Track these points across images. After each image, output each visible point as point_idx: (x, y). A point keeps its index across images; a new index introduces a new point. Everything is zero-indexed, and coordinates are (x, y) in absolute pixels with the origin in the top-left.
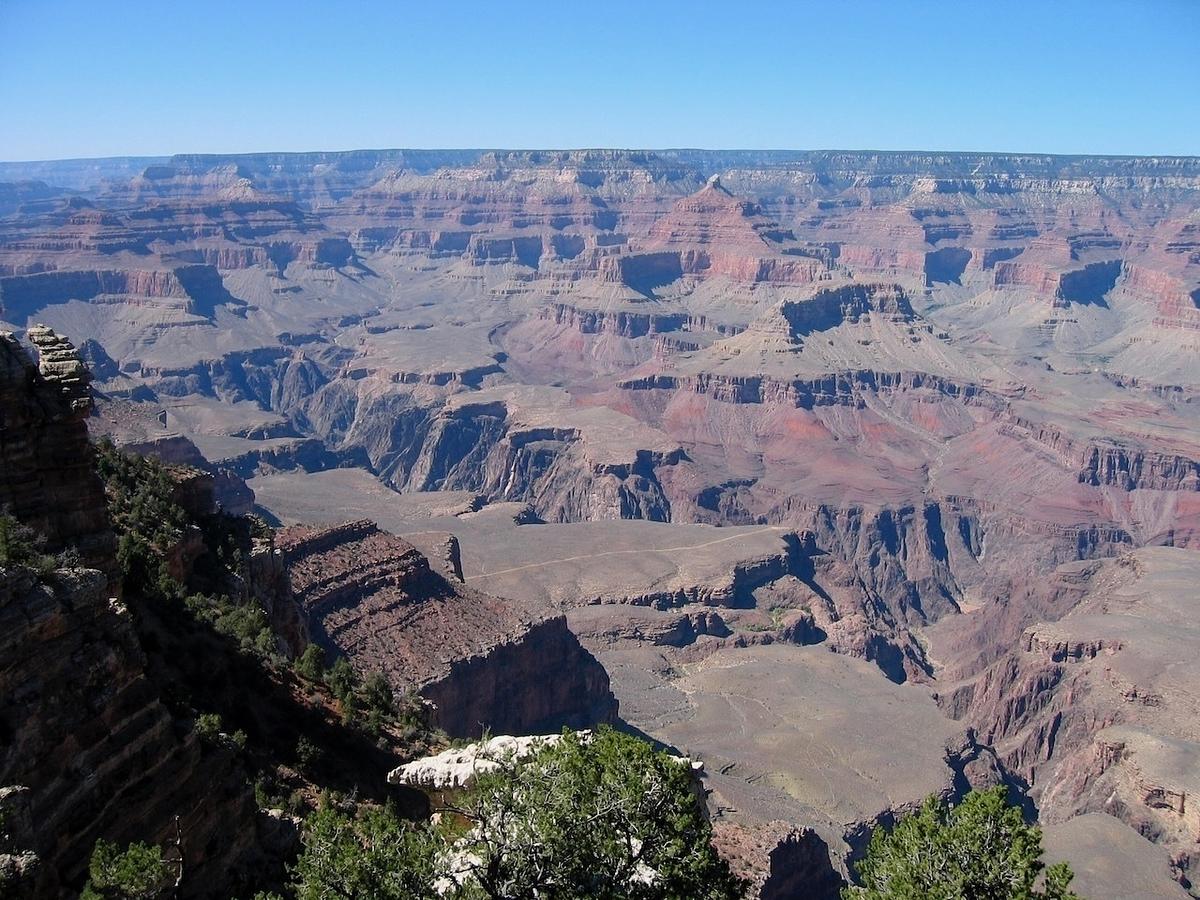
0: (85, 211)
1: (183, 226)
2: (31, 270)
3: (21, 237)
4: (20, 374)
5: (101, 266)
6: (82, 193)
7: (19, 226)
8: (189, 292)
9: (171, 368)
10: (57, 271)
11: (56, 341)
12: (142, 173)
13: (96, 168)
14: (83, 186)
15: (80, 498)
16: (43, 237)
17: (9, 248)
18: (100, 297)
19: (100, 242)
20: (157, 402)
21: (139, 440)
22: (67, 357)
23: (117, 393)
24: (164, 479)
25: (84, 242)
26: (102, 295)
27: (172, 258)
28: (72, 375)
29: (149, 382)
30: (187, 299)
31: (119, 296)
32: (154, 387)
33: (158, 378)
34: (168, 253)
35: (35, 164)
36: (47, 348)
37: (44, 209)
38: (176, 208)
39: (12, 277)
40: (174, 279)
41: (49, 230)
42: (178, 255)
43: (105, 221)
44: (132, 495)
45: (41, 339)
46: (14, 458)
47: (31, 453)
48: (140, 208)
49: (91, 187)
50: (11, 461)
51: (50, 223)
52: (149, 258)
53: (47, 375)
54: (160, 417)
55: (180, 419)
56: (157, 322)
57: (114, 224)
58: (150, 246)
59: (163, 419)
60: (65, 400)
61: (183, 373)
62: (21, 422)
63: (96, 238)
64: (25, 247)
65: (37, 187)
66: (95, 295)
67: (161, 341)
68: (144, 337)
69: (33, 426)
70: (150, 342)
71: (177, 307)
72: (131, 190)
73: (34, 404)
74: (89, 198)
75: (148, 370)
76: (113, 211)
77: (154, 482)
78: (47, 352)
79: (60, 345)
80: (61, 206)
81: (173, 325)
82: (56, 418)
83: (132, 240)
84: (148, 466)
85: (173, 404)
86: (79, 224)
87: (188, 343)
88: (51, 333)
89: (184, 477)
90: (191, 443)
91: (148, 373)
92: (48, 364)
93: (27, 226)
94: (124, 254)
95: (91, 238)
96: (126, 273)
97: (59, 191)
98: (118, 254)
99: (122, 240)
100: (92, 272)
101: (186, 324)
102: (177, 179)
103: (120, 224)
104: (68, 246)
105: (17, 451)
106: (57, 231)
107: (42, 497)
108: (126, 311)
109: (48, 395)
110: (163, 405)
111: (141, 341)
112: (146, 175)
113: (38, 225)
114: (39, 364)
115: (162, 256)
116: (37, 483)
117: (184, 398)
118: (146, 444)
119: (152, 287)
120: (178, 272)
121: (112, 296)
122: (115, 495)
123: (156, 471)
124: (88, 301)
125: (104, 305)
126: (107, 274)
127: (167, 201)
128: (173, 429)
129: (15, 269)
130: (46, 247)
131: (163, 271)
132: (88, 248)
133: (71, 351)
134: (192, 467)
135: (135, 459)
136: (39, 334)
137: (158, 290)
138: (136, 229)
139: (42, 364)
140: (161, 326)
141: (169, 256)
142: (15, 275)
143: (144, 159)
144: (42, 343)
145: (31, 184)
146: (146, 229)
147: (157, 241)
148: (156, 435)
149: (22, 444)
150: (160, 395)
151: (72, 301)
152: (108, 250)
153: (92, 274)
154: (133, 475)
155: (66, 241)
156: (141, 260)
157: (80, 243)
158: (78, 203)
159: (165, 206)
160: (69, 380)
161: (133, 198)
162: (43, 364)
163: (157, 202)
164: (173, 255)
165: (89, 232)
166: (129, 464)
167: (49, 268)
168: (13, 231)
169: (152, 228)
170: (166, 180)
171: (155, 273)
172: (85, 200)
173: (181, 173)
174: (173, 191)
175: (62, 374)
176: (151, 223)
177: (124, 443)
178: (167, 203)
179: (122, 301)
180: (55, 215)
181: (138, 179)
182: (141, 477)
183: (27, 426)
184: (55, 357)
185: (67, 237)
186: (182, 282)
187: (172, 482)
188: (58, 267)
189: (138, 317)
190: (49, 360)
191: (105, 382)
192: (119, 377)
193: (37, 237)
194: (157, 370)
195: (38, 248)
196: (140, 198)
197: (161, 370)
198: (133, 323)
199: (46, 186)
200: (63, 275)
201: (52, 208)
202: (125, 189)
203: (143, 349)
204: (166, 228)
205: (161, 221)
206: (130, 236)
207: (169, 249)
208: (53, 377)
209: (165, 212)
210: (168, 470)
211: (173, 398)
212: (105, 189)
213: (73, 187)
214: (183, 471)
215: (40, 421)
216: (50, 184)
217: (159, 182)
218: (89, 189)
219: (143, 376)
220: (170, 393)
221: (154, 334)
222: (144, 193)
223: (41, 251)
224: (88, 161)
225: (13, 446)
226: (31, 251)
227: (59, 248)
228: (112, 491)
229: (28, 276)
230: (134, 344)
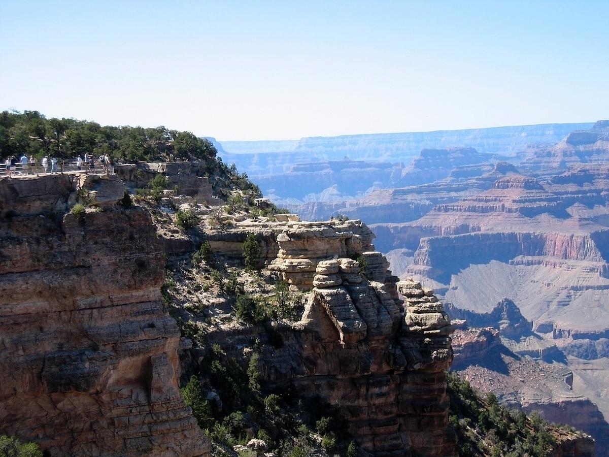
0: (510, 176)
1: (601, 191)
2: (457, 231)
3: (451, 200)
4: (387, 324)
5: (521, 228)
6: (508, 158)
7: (449, 190)
8: (604, 256)
9: (583, 330)
10: (480, 233)
11: (422, 295)
12: (566, 139)
13: (523, 134)
14: (510, 152)
15: (434, 446)
16: (470, 200)
17: (439, 210)
18: (519, 258)
19: (522, 205)
20: (566, 364)
21: (545, 400)
22: (431, 310)
23: (528, 353)
24: (543, 438)
25: (507, 205)
26: (520, 256)
27: (590, 222)
28: (434, 327)
29: (560, 343)
30: (602, 263)
31: (536, 258)
32: (565, 348)
33: (570, 341)
34: (586, 217)
35: (467, 132)
36: (414, 300)
37: (473, 173)
38: (596, 172)
39: (439, 237)
40: (591, 243)
41: (475, 194)
42: (596, 220)
43: (528, 185)
44: (508, 451)
45: (408, 291)
46: (377, 402)
47: (392, 398)
48: (562, 173)
49: (517, 153)
50: (374, 405)
51: (477, 187)
52: (567, 222)
53: (411, 325)
54: (567, 379)
55: (587, 381)
56: (572, 285)
57: (536, 188)
58: (569, 210)
59: (570, 381)
60: (425, 351)
61: (594, 336)
62: (385, 368)
63: (519, 201)
64: (454, 210)
65: (468, 153)
66: (515, 256)
67: (575, 303)
68: (558, 299)
69: (395, 373)
70: (564, 304)
71: (592, 270)
72: (554, 155)
73: (398, 352)
74: (516, 164)
75: (560, 331)
76: (536, 176)
77: (534, 440)
78: (413, 304)
79: (425, 297)
80: (489, 171)
81: (588, 288)
82: (417, 367)
83: (552, 204)
84: (529, 424)
85: (582, 367)
86: (503, 188)
87: (600, 306)
88: (418, 286)
89: (564, 438)
90: (595, 407)
91: (559, 335)
92: (413, 315)
93: (457, 190)
94: (544, 217)
95: (514, 201)
96: (545, 235)
97: (487, 157)
98: (537, 217)
99: (543, 204)
100: (512, 233)
101: (600, 288)
102: (598, 145)
103: (541, 188)
104: (492, 209)
105: (380, 395)
106: (483, 195)
107: (399, 442)
108: (542, 273)
109: (411, 345)
110: (571, 368)
111: (555, 302)
112: (569, 141)
113: (466, 189)
114: (405, 315)
115: (580, 220)
116: (396, 427)
117: (592, 361)
118: (551, 405)
119: (569, 250)
120: (595, 236)
121: (530, 258)
122: (492, 449)
123: (537, 430)
124: (507, 262)
125: (522, 266)
126: (527, 236)
127: (588, 166)
128: (580, 391)
129: (443, 229)
130: (472, 209)
131: (581, 234)
132: (510, 211)
133: (434, 304)
134: (573, 428)
135: (518, 416)
136: (409, 287)
137: (574, 254)
138: (555, 193)
139: (408, 315)
140: (575, 289)
141: (586, 219)
142: (443, 235)
143: (568, 125)
144: (410, 296)
145: (463, 151)
146: (567, 193)
147: (576, 204)
148: (561, 396)
149: (385, 389)
150: (570, 358)
151: (493, 261)
152: (529, 213)
153: (513, 236)
154: (513, 431)
155: (490, 204)
156: (560, 223)
157: (503, 206)
158: (504, 168)
159: (585, 171)
160: (431, 332)
161: (555, 163)
162: (410, 314)
163: (577, 166)
164: (592, 219)
165: (512, 196)
166: (511, 420)
167: (474, 229)
168: (444, 194)
169: (572, 193)
170: (587, 146)
171: (572, 236)
172: (511, 165)
173: (602, 139)
174: (594, 157)
175: (425, 325)
176: (571, 188)
177: (530, 402)
178: (588, 168)
179: (539, 263)
180: (483, 179)
181: (562, 145)
182: (521, 434)
183: (391, 372)
184: (420, 309)
185: (492, 200)
186: (598, 246)
187: (552, 442)
188: (482, 228)
189: (554, 280)
190: (415, 312)
191: (518, 341)
192: (532, 337)
193: (464, 200)
194: (569, 332)
195: (465, 210)
196: (563, 163)
197: (573, 333)
198: (549, 285)
199: (476, 152)
200: (485, 236)
201: (480, 172)
202: (549, 154)
203: (556, 311)
204: (585, 192)
205: (581, 186)
206: (549, 200)
207: (587, 213)
208: (417, 327)
209: (585, 177)
210: (549, 430)
211: (581, 360)
212: (530, 155)
213: (500, 153)
214: (564, 432)
215: (402, 368)
216: (480, 150)
217: (581, 148)
218: (515, 155)
219: (555, 337)
220: (580, 356)
221: (568, 297)
222: (566, 159)
223: (468, 213)
224: (516, 128)
225: (377, 390)
226: (459, 213)
227: (484, 210)
228: (489, 444)
229: (453, 236)
230: (549, 305)
